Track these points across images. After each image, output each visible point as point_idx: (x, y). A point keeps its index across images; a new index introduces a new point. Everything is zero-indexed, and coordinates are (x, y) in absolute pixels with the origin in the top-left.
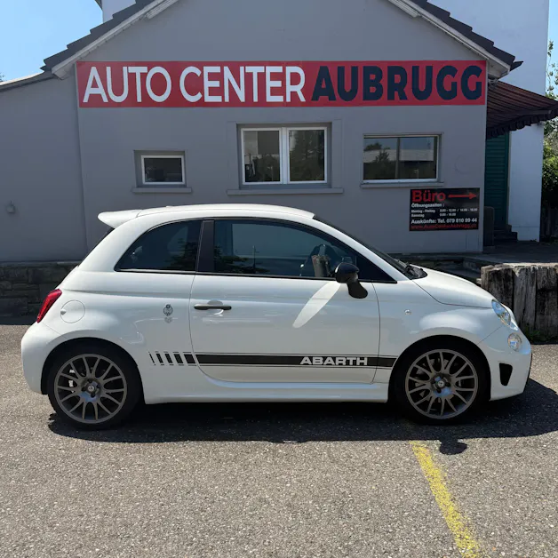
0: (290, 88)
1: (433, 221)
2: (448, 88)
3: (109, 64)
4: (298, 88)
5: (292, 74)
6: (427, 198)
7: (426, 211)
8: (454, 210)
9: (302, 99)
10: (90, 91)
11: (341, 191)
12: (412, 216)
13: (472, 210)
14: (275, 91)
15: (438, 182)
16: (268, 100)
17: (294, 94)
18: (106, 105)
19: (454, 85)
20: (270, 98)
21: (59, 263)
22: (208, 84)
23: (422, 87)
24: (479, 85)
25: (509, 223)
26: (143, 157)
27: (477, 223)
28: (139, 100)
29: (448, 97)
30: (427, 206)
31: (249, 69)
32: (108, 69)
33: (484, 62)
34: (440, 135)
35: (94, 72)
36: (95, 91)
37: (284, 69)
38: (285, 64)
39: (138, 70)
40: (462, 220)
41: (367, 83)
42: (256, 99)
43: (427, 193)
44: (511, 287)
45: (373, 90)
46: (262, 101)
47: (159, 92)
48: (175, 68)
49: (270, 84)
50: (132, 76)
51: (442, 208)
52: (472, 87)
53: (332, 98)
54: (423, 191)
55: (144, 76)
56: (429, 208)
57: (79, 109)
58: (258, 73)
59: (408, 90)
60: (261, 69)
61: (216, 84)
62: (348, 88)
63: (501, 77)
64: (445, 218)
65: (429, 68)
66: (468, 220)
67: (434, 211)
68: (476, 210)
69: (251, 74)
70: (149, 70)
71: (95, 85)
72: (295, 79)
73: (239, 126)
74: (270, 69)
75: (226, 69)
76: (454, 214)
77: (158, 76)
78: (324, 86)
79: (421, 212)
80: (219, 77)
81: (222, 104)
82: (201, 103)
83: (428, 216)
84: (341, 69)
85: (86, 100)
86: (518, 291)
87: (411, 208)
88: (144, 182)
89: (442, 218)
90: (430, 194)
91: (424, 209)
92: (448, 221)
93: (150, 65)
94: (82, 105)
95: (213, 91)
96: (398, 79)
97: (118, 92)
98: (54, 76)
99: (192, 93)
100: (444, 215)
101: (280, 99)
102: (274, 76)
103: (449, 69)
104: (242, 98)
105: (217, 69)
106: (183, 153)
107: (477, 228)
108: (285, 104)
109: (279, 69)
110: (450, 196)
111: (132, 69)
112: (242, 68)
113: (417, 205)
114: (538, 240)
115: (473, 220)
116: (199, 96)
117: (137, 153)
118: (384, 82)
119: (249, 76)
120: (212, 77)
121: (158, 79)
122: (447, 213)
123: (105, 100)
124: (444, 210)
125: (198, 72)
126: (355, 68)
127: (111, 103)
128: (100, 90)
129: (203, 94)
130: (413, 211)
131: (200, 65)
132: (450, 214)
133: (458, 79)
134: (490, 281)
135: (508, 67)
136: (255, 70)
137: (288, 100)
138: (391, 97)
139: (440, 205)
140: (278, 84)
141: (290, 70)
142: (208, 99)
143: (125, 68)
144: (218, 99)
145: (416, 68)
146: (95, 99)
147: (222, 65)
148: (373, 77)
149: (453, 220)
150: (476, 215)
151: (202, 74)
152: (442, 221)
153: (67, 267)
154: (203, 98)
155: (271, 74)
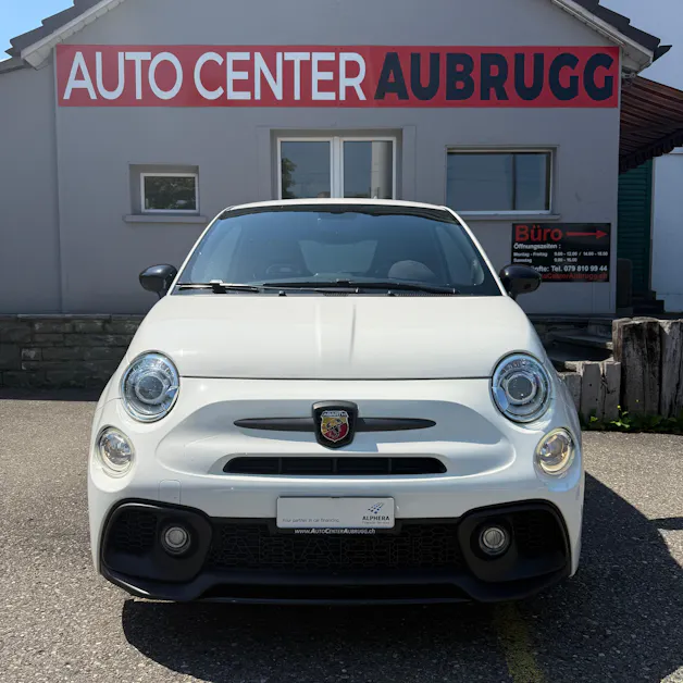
0: (344, 82)
1: (545, 269)
2: (565, 83)
3: (99, 48)
4: (356, 82)
5: (348, 63)
6: (536, 237)
7: (534, 254)
8: (575, 254)
9: (362, 97)
10: (72, 84)
12: (515, 260)
13: (600, 254)
14: (323, 86)
15: (553, 214)
16: (314, 98)
17: (350, 90)
18: (94, 103)
19: (574, 80)
20: (317, 95)
21: (20, 316)
22: (232, 75)
23: (529, 82)
24: (609, 80)
25: (653, 289)
26: (143, 175)
27: (608, 272)
28: (139, 96)
29: (565, 96)
30: (536, 247)
31: (289, 56)
32: (99, 55)
33: (615, 50)
34: (554, 149)
35: (79, 59)
36: (80, 84)
37: (337, 57)
38: (337, 50)
39: (138, 57)
40: (586, 268)
41: (453, 76)
42: (297, 96)
43: (536, 230)
44: (659, 349)
45: (460, 85)
46: (307, 100)
47: (166, 86)
48: (188, 55)
49: (317, 76)
50: (130, 65)
51: (557, 250)
52: (599, 83)
53: (403, 95)
54: (530, 225)
55: (146, 64)
56: (539, 251)
57: (59, 110)
58: (301, 62)
59: (509, 85)
60: (305, 56)
61: (244, 75)
62: (425, 82)
63: (641, 70)
64: (562, 265)
65: (539, 55)
66: (594, 268)
67: (546, 255)
68: (606, 254)
69: (292, 62)
70: (153, 56)
71: (79, 76)
72: (352, 69)
73: (274, 134)
74: (318, 57)
75: (258, 56)
76: (575, 260)
77: (165, 65)
78: (392, 79)
79: (527, 255)
80: (247, 66)
81: (252, 103)
82: (223, 101)
83: (537, 261)
84: (415, 56)
85: (67, 96)
86: (668, 357)
87: (514, 250)
88: (143, 209)
89: (557, 264)
90: (540, 231)
91: (531, 251)
92: (566, 269)
93: (155, 51)
94: (63, 103)
95: (238, 85)
96: (495, 71)
97: (111, 86)
98: (26, 65)
99: (210, 87)
100: (560, 260)
101: (331, 96)
102: (323, 66)
103: (566, 58)
104: (279, 95)
105: (245, 56)
106: (196, 170)
107: (607, 280)
108: (336, 103)
109: (330, 56)
110: (569, 234)
111: (130, 56)
112: (279, 55)
113: (521, 246)
115: (602, 269)
116: (220, 91)
117: (135, 169)
119: (288, 66)
120: (238, 66)
121: (165, 67)
122: (565, 257)
123: (93, 96)
124: (561, 254)
125: (220, 60)
126: (435, 55)
127: (101, 101)
128: (86, 83)
129: (225, 88)
130: (516, 254)
131: (222, 51)
132: (569, 260)
133: (579, 71)
134: (626, 340)
135: (650, 54)
136: (297, 58)
137: (342, 97)
138: (485, 96)
139: (555, 246)
140: (328, 76)
141: (345, 57)
142: (232, 95)
143: (121, 55)
144: (246, 96)
145: (519, 55)
146: (80, 96)
147: (252, 50)
148: (460, 68)
149: (574, 268)
150: (606, 261)
151: (225, 63)
152: (557, 269)
153: (31, 322)
154: (225, 94)
155: (319, 62)
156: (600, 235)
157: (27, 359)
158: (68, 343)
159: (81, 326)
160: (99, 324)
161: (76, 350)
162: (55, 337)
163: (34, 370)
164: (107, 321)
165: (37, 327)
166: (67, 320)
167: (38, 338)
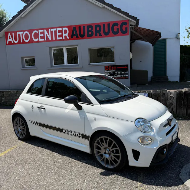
0: (64, 35)
2: (115, 30)
3: (13, 32)
4: (67, 35)
6: (110, 69)
8: (120, 72)
9: (68, 38)
10: (9, 40)
11: (81, 67)
13: (126, 72)
14: (60, 36)
15: (115, 63)
16: (58, 39)
17: (65, 36)
18: (13, 44)
19: (118, 29)
20: (58, 38)
22: (40, 35)
23: (107, 31)
24: (126, 29)
25: (167, 75)
26: (25, 59)
27: (128, 77)
28: (22, 42)
29: (116, 33)
30: (110, 71)
31: (52, 30)
32: (13, 33)
33: (128, 20)
34: (114, 47)
35: (9, 35)
37: (62, 29)
38: (62, 27)
40: (123, 76)
41: (88, 31)
42: (54, 39)
43: (110, 67)
45: (90, 33)
46: (56, 40)
47: (27, 39)
48: (31, 31)
49: (58, 34)
50: (19, 35)
51: (115, 72)
52: (124, 29)
53: (77, 37)
54: (109, 66)
55: (22, 34)
56: (111, 72)
57: (6, 46)
59: (102, 32)
60: (55, 29)
61: (42, 35)
62: (82, 33)
64: (117, 75)
65: (109, 24)
66: (125, 76)
67: (113, 73)
68: (127, 72)
69: (52, 31)
70: (24, 33)
71: (10, 38)
72: (66, 32)
74: (58, 29)
75: (45, 30)
76: (120, 74)
77: (26, 34)
78: (75, 33)
80: (43, 33)
82: (38, 41)
83: (111, 75)
84: (79, 27)
85: (8, 43)
88: (25, 66)
89: (115, 75)
91: (109, 72)
92: (118, 76)
93: (24, 31)
94: (7, 44)
95: (42, 37)
96: (98, 29)
97: (16, 40)
99: (36, 39)
100: (116, 74)
101: (61, 38)
102: (59, 31)
103: (115, 24)
104: (50, 39)
105: (42, 31)
106: (34, 57)
107: (128, 78)
108: (62, 40)
109: (61, 29)
110: (118, 68)
111: (19, 33)
112: (50, 30)
113: (107, 71)
114: (179, 81)
115: (126, 76)
116: (38, 39)
117: (22, 58)
118: (94, 30)
119: (52, 32)
120: (41, 33)
121: (26, 35)
122: (117, 73)
123: (13, 43)
124: (116, 73)
125: (37, 32)
126: (84, 27)
127: (14, 43)
128: (11, 40)
129: (39, 39)
131: (38, 30)
132: (118, 74)
133: (119, 27)
135: (135, 21)
136: (53, 30)
137: (64, 38)
138: (96, 35)
139: (115, 71)
140: (61, 34)
141: (64, 29)
142: (40, 40)
143: (17, 33)
144: (43, 40)
145: (104, 25)
146: (10, 42)
147: (44, 29)
148: (90, 29)
149: (120, 76)
150: (127, 74)
151: (38, 33)
152: (116, 76)
153: (3, 92)
154: (39, 40)
155: (58, 31)
156: (126, 67)
157: (3, 100)
158: (10, 96)
159: (12, 93)
160: (16, 92)
161: (12, 97)
162: (8, 95)
163: (4, 102)
164: (17, 92)
165: (4, 93)
166: (10, 91)
167: (5, 95)
